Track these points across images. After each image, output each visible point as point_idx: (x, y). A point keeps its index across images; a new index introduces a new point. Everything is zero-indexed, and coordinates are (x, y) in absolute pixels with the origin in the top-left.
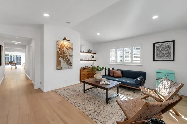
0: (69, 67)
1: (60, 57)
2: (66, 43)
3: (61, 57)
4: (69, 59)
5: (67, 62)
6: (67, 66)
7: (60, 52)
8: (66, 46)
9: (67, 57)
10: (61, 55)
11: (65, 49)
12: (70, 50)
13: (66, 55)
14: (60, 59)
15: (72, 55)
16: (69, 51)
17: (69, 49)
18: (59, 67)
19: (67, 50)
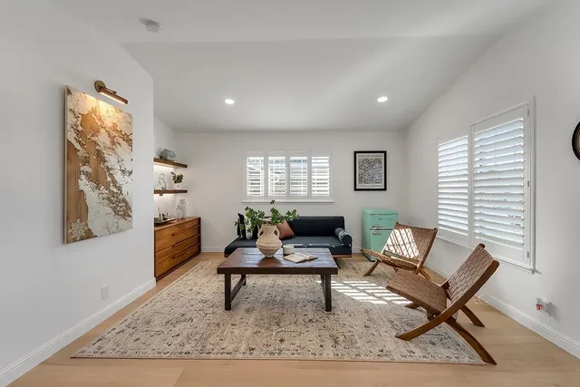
0: (122, 222)
1: (83, 177)
2: (105, 110)
3: (87, 174)
4: (119, 188)
5: (112, 202)
6: (112, 219)
7: (82, 152)
8: (108, 123)
9: (111, 175)
10: (86, 168)
11: (103, 139)
12: (123, 143)
13: (108, 168)
14: (84, 184)
15: (129, 169)
16: (119, 149)
17: (121, 140)
18: (77, 229)
19: (113, 143)
